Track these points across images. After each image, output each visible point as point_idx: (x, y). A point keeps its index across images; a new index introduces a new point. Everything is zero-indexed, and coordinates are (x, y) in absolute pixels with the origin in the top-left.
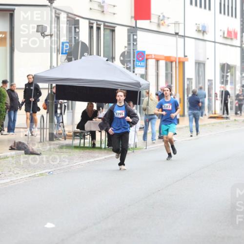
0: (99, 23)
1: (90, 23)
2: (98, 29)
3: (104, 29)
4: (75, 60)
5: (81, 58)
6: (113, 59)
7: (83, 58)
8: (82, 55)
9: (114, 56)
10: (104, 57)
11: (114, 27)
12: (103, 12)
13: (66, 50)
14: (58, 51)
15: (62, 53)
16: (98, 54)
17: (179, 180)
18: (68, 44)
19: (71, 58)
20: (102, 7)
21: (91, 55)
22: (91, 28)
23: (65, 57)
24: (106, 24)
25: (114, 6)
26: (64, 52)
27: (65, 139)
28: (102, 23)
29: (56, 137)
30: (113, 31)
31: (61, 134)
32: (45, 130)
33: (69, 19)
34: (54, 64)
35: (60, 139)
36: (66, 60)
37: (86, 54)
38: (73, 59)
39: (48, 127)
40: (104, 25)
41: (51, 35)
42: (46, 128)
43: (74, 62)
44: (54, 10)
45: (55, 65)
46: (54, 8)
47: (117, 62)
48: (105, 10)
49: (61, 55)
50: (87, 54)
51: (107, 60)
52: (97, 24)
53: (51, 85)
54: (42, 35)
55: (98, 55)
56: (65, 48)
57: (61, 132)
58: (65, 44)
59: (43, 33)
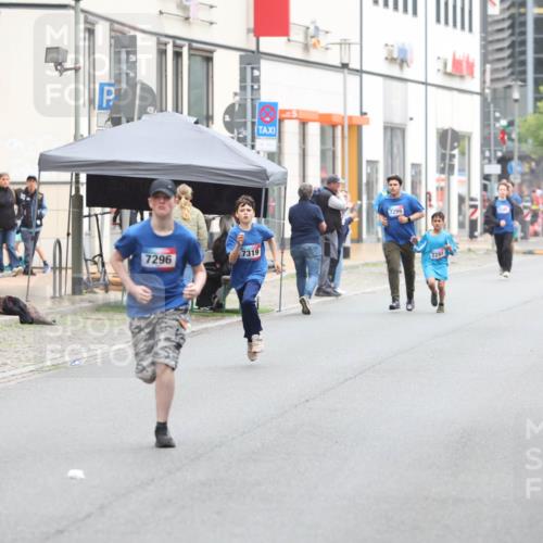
0: (178, 42)
1: (159, 43)
2: (178, 55)
3: (190, 55)
4: (128, 122)
5: (139, 118)
6: (209, 119)
7: (144, 117)
8: (143, 111)
9: (210, 113)
10: (189, 114)
11: (212, 52)
12: (187, 19)
13: (108, 101)
14: (91, 102)
15: (100, 107)
16: (177, 109)
17: (351, 378)
18: (113, 89)
19: (120, 118)
20: (185, 8)
21: (161, 111)
22: (162, 53)
23: (105, 115)
24: (195, 45)
25: (212, 7)
26: (104, 105)
27: (107, 291)
28: (186, 43)
29: (87, 287)
30: (209, 60)
31: (98, 280)
32: (63, 272)
33: (113, 34)
34: (84, 131)
35: (96, 290)
36: (109, 123)
37: (150, 109)
38: (124, 120)
39: (70, 265)
40: (190, 48)
41: (77, 70)
42: (66, 268)
43: (124, 126)
44: (82, 16)
45: (86, 134)
46: (83, 11)
47: (218, 126)
48: (191, 15)
49: (96, 111)
50: (152, 109)
51: (196, 123)
52: (175, 46)
53: (77, 175)
54: (57, 69)
55: (177, 111)
56: (106, 97)
57: (98, 275)
58: (106, 88)
59: (60, 64)
